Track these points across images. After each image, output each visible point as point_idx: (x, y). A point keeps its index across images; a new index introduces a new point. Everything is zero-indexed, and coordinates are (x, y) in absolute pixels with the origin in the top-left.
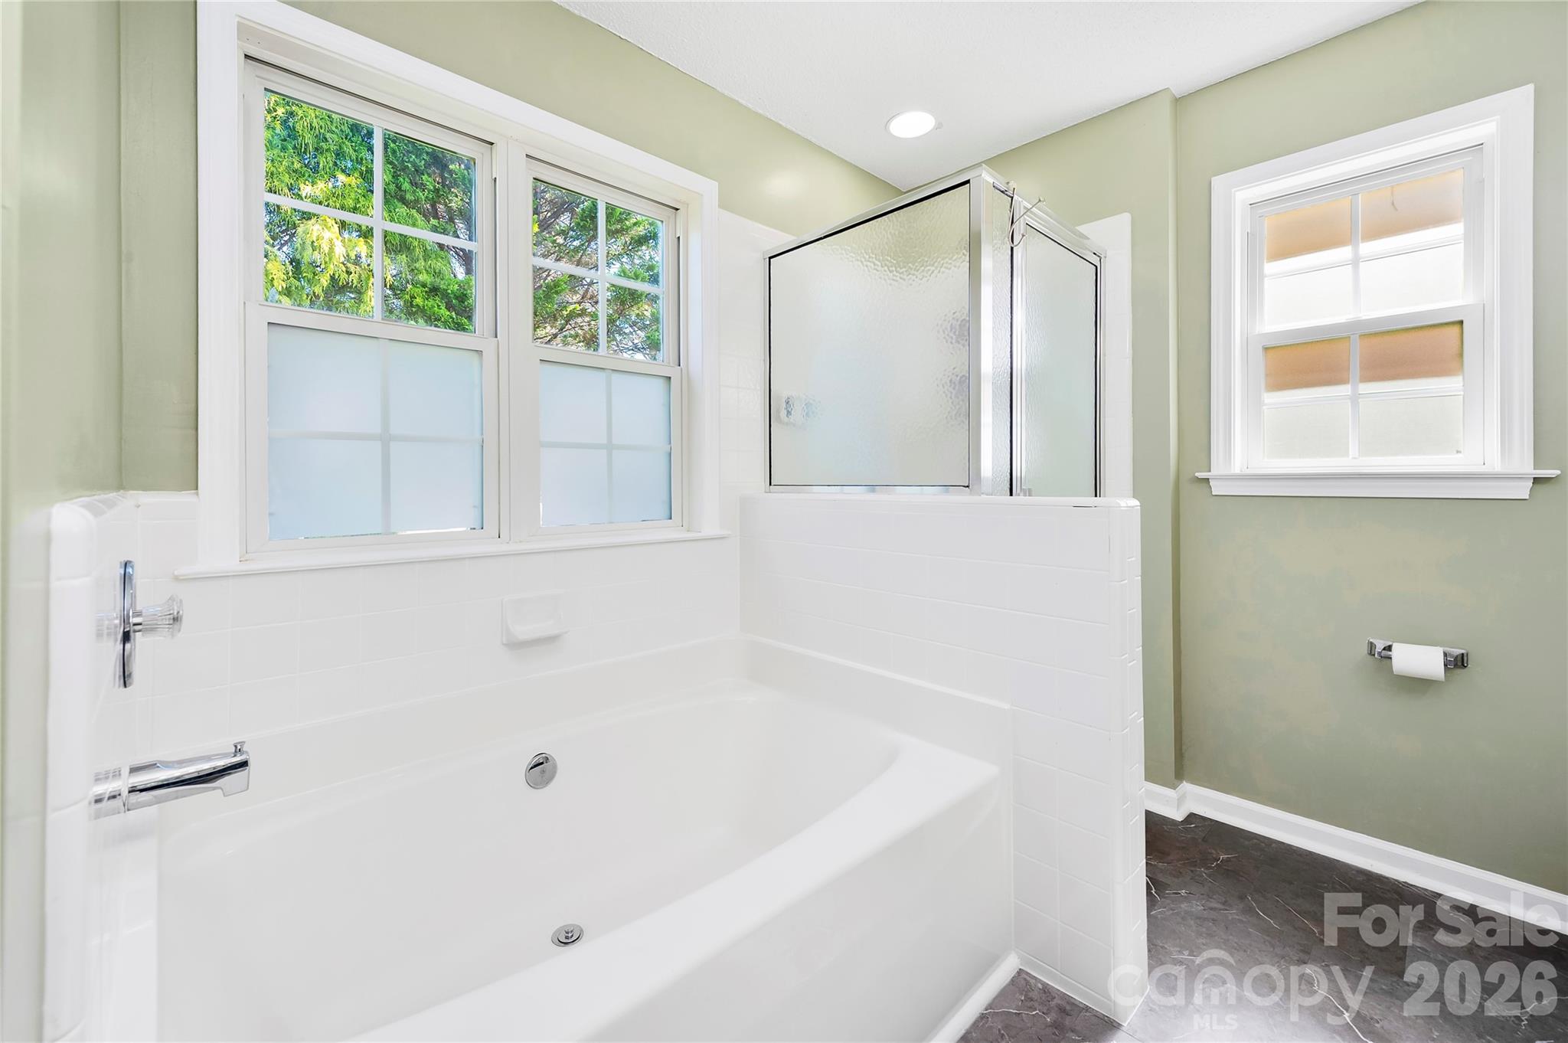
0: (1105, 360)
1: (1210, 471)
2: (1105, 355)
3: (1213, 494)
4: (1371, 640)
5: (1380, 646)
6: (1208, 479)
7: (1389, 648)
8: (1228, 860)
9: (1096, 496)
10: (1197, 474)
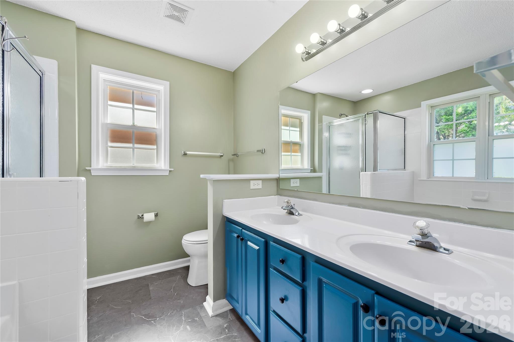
0: (44, 118)
1: (91, 167)
2: (44, 116)
3: (92, 175)
4: (138, 214)
5: (140, 215)
6: (90, 170)
7: (142, 215)
8: (100, 298)
9: (41, 177)
10: (86, 168)
